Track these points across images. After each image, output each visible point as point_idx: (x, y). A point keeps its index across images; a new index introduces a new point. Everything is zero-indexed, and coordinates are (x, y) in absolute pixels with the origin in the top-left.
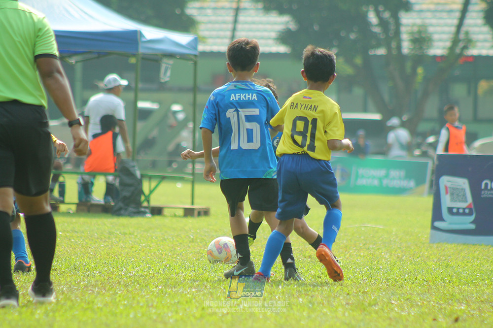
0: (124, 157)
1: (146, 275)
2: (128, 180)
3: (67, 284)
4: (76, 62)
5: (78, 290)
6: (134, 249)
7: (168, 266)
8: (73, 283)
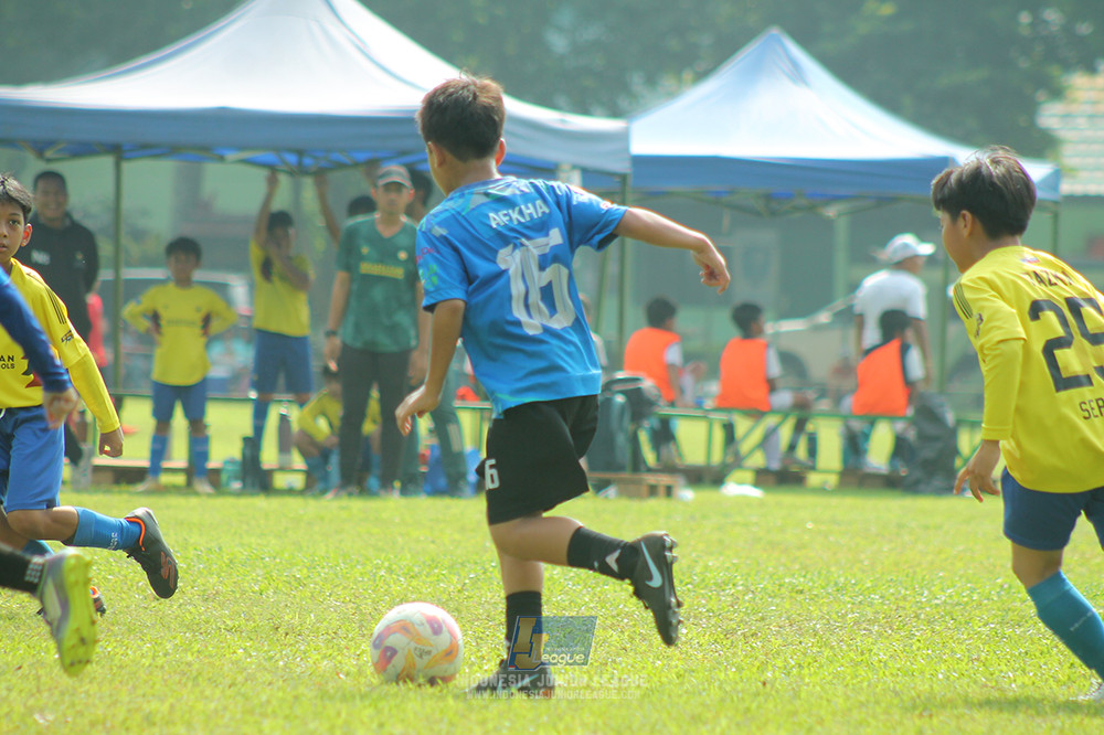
0: (921, 388)
1: (967, 603)
2: (931, 430)
3: (822, 618)
4: (839, 215)
5: (842, 628)
6: (943, 556)
7: (1006, 586)
8: (834, 616)
